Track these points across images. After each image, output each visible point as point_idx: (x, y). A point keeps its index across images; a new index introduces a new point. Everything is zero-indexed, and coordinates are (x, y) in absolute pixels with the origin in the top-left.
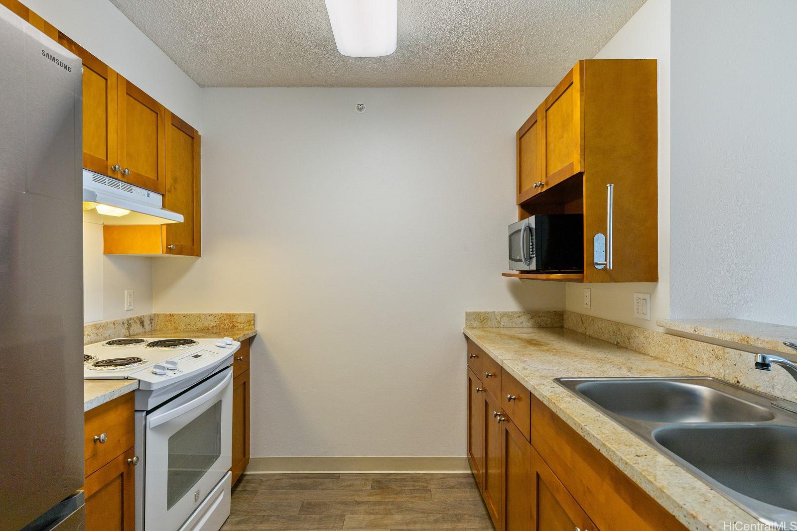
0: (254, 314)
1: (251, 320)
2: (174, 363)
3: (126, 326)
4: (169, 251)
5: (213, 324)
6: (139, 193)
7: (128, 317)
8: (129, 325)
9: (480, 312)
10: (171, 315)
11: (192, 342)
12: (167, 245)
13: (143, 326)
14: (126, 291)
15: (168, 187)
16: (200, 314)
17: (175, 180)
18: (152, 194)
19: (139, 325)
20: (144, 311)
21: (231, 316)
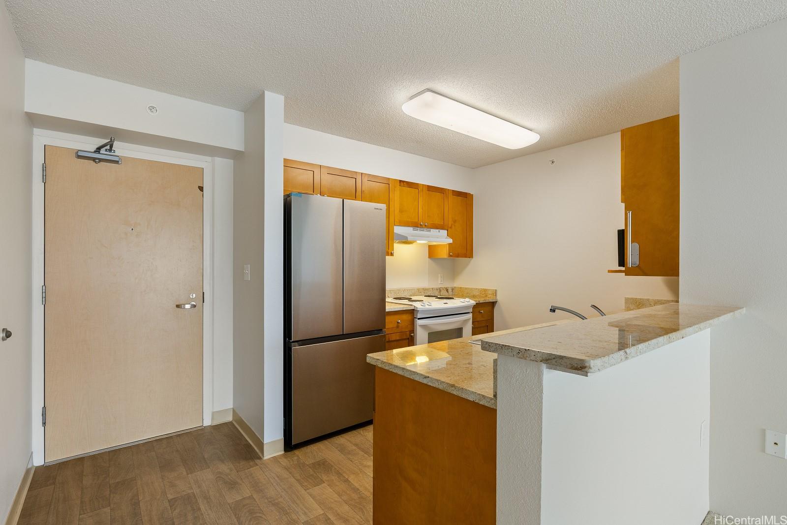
0: (496, 290)
1: (495, 293)
2: (431, 303)
3: (439, 291)
4: (450, 256)
5: (477, 294)
6: (434, 232)
7: (440, 287)
8: (440, 291)
9: (636, 299)
10: (461, 288)
11: (453, 298)
12: (449, 253)
13: (448, 292)
14: (439, 275)
15: (450, 225)
16: (472, 288)
17: (455, 221)
18: (441, 231)
19: (445, 291)
20: (449, 285)
21: (485, 290)
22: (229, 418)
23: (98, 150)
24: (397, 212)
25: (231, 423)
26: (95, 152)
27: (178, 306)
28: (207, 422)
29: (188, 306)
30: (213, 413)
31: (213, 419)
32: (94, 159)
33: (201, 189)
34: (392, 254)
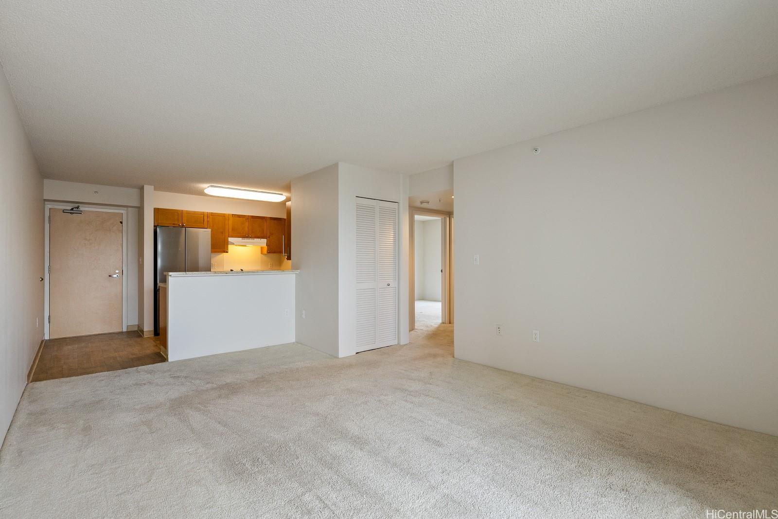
6: (257, 240)
12: (267, 251)
14: (269, 263)
15: (268, 236)
17: (272, 234)
18: (262, 239)
22: (136, 329)
23: (72, 209)
24: (230, 230)
25: (136, 331)
26: (71, 210)
27: (109, 276)
28: (125, 330)
29: (114, 276)
30: (128, 326)
31: (127, 328)
32: (71, 213)
33: (121, 223)
34: (227, 252)
